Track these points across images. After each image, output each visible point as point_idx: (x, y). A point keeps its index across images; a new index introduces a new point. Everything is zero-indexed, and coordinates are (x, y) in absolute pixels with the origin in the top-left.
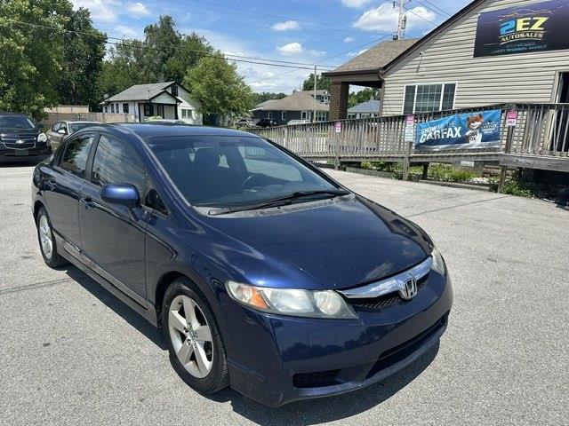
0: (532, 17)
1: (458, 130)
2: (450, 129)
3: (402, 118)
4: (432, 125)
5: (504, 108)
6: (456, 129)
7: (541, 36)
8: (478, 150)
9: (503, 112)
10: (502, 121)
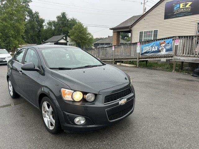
0: (186, 2)
1: (156, 48)
2: (153, 47)
3: (136, 43)
4: (147, 46)
5: (174, 38)
6: (155, 47)
8: (165, 55)
9: (173, 40)
10: (173, 44)
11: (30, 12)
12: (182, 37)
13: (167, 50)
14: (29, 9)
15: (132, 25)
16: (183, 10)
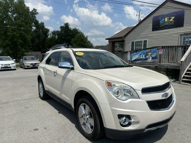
0: (170, 17)
1: (144, 56)
2: (141, 56)
3: (127, 52)
4: (136, 54)
5: (158, 48)
6: (143, 55)
7: (173, 23)
8: (151, 62)
9: (157, 49)
10: (157, 52)
11: (36, 22)
12: (165, 47)
13: (153, 58)
14: (36, 20)
15: (124, 36)
16: (167, 23)
